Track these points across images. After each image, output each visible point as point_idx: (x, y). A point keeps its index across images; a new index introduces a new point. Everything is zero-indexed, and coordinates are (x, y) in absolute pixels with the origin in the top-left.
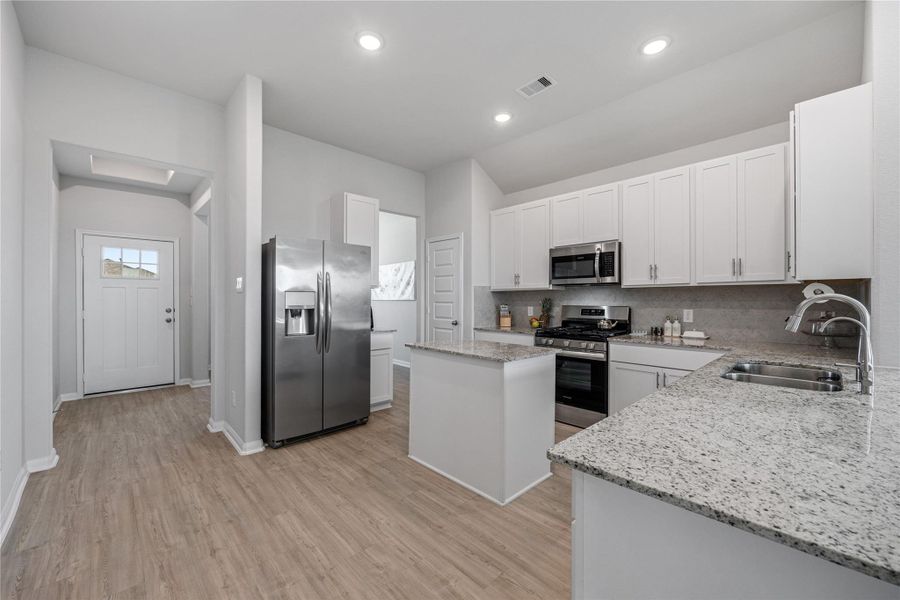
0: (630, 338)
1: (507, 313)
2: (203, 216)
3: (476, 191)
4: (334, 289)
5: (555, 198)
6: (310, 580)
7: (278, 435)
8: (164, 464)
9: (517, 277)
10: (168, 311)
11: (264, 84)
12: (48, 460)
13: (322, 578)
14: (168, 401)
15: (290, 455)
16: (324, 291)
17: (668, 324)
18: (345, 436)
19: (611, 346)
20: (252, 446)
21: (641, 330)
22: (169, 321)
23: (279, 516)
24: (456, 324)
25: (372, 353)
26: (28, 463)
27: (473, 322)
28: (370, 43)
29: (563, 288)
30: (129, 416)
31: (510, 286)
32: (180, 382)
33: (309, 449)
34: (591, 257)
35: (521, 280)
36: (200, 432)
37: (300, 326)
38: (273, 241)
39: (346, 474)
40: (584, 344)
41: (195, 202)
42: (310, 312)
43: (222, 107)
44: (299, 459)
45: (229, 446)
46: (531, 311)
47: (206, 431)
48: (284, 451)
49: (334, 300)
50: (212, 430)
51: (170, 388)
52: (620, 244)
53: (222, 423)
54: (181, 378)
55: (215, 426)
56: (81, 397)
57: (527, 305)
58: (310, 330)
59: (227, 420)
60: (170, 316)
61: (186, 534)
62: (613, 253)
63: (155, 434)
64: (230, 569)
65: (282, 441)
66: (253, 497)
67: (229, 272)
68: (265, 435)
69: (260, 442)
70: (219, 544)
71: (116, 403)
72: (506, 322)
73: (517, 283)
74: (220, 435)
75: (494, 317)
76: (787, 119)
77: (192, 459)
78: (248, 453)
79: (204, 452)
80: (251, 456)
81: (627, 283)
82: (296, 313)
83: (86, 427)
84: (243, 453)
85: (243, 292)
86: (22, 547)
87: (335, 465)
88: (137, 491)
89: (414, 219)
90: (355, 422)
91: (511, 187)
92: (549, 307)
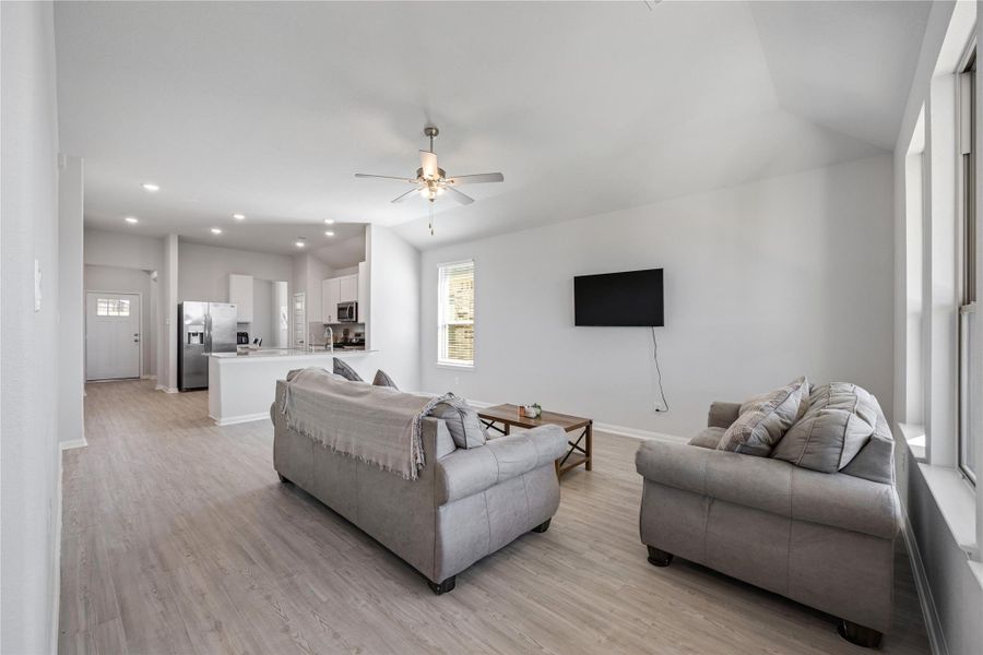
3: (311, 273)
4: (214, 324)
5: (341, 278)
7: (185, 385)
9: (330, 317)
10: (137, 335)
11: (179, 236)
14: (136, 383)
16: (208, 325)
20: (173, 390)
22: (137, 340)
24: (302, 342)
27: (308, 341)
31: (327, 322)
32: (144, 377)
35: (331, 319)
37: (196, 340)
41: (153, 272)
42: (202, 334)
43: (161, 241)
47: (154, 389)
48: (188, 393)
49: (215, 330)
51: (137, 379)
52: (356, 303)
53: (161, 386)
54: (143, 374)
58: (202, 342)
60: (137, 338)
62: (353, 307)
65: (187, 389)
67: (165, 316)
68: (179, 386)
69: (177, 389)
74: (161, 390)
82: (197, 335)
85: (169, 325)
89: (286, 283)
92: (346, 333)
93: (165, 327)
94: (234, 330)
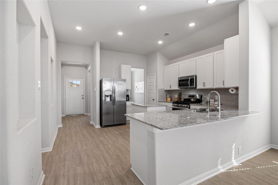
0: (202, 104)
1: (169, 97)
2: (89, 71)
3: (159, 62)
4: (116, 90)
5: (180, 62)
6: (103, 145)
7: (103, 124)
8: (81, 128)
9: (171, 86)
10: (83, 96)
11: (100, 43)
12: (61, 126)
13: (105, 145)
14: (82, 118)
15: (106, 129)
16: (114, 91)
17: (211, 100)
18: (119, 127)
19: (191, 106)
20: (98, 126)
21: (204, 102)
22: (83, 98)
23: (100, 137)
24: (154, 100)
25: (127, 107)
26: (58, 125)
27: (158, 99)
28: (120, 33)
29: (185, 89)
30: (75, 120)
31: (169, 89)
32: (85, 114)
33: (110, 128)
34: (188, 80)
35: (172, 87)
36: (88, 124)
37: (108, 99)
38: (102, 79)
39: (116, 133)
40: (184, 105)
41: (88, 68)
42: (111, 96)
43: (92, 48)
44: (107, 130)
45: (94, 126)
46: (176, 96)
47: (90, 123)
48: (105, 128)
49: (117, 93)
50: (91, 123)
51: (83, 115)
52: (196, 76)
53: (93, 122)
54: (85, 113)
55: (92, 123)
56: (65, 116)
57: (175, 94)
58: (111, 100)
59: (94, 121)
60: (83, 97)
61: (84, 138)
62: (193, 79)
63: (79, 123)
64: (90, 142)
65: (104, 126)
66: (96, 134)
67: (94, 86)
68: (101, 124)
69: (100, 126)
70: (89, 139)
71: (72, 117)
72: (169, 99)
73: (171, 88)
74: (92, 124)
75: (165, 98)
76: (223, 43)
77: (86, 128)
78: (97, 128)
79: (89, 127)
80: (98, 128)
81: (198, 87)
82: (108, 96)
83: (67, 121)
84: (96, 128)
85: (96, 91)
86: (59, 136)
87: (114, 131)
88: (76, 131)
89: (143, 69)
90: (122, 124)
91: (171, 58)
92: (180, 95)
93: (94, 92)
94: (125, 94)
